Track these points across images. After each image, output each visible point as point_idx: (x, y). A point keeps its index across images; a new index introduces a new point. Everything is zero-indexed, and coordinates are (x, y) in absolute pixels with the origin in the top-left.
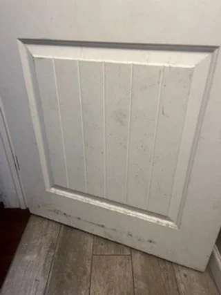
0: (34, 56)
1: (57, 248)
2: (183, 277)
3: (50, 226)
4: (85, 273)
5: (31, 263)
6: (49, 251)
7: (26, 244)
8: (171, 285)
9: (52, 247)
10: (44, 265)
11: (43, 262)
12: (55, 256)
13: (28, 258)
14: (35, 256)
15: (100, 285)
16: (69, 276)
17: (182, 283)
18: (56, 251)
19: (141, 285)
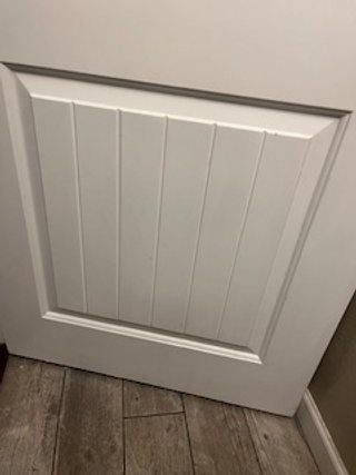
0: (33, 95)
1: (63, 412)
2: (263, 439)
3: (46, 374)
4: (113, 449)
5: (21, 441)
6: (48, 419)
7: (8, 409)
8: (247, 455)
9: (54, 410)
10: (43, 442)
11: (42, 436)
12: (61, 425)
13: (13, 432)
14: (27, 428)
15: (141, 467)
16: (89, 456)
17: (263, 449)
18: (61, 416)
19: (203, 459)
